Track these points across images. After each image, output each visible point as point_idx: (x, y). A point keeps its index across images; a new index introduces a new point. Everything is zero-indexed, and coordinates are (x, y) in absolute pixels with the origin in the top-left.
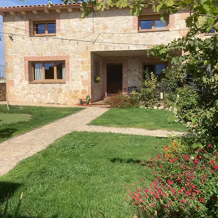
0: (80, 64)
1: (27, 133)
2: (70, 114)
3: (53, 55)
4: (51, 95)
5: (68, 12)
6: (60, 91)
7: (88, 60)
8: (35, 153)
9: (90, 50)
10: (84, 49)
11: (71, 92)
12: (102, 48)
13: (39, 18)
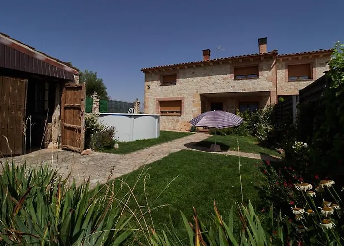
0: (192, 103)
1: (151, 148)
2: (183, 137)
3: (174, 97)
4: (172, 123)
5: (185, 69)
6: (178, 121)
7: (198, 100)
8: (152, 162)
9: (199, 93)
10: (195, 92)
11: (185, 122)
12: (207, 91)
13: (166, 74)
